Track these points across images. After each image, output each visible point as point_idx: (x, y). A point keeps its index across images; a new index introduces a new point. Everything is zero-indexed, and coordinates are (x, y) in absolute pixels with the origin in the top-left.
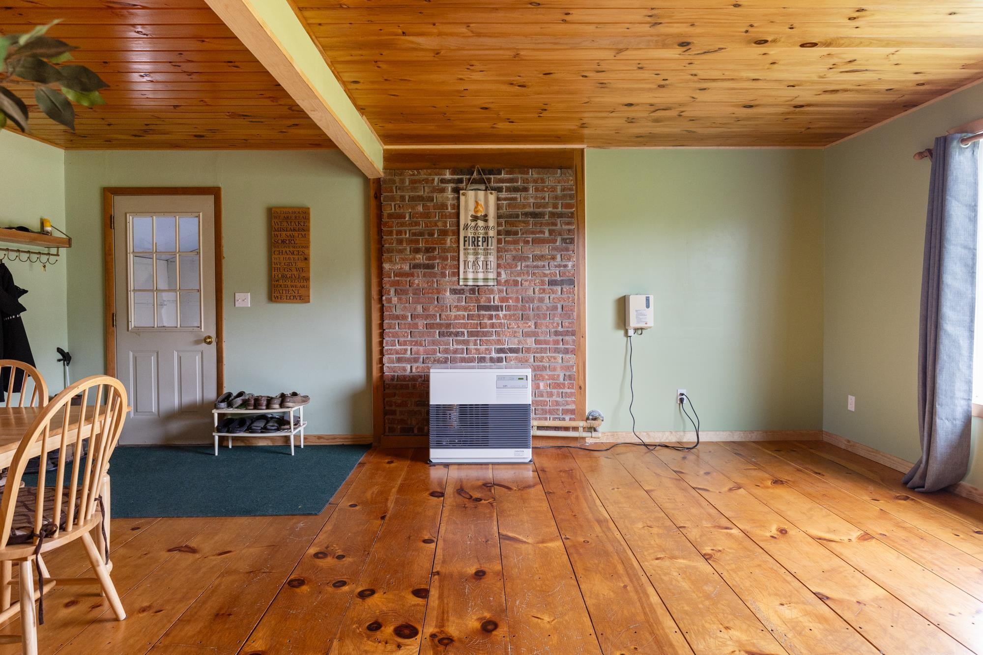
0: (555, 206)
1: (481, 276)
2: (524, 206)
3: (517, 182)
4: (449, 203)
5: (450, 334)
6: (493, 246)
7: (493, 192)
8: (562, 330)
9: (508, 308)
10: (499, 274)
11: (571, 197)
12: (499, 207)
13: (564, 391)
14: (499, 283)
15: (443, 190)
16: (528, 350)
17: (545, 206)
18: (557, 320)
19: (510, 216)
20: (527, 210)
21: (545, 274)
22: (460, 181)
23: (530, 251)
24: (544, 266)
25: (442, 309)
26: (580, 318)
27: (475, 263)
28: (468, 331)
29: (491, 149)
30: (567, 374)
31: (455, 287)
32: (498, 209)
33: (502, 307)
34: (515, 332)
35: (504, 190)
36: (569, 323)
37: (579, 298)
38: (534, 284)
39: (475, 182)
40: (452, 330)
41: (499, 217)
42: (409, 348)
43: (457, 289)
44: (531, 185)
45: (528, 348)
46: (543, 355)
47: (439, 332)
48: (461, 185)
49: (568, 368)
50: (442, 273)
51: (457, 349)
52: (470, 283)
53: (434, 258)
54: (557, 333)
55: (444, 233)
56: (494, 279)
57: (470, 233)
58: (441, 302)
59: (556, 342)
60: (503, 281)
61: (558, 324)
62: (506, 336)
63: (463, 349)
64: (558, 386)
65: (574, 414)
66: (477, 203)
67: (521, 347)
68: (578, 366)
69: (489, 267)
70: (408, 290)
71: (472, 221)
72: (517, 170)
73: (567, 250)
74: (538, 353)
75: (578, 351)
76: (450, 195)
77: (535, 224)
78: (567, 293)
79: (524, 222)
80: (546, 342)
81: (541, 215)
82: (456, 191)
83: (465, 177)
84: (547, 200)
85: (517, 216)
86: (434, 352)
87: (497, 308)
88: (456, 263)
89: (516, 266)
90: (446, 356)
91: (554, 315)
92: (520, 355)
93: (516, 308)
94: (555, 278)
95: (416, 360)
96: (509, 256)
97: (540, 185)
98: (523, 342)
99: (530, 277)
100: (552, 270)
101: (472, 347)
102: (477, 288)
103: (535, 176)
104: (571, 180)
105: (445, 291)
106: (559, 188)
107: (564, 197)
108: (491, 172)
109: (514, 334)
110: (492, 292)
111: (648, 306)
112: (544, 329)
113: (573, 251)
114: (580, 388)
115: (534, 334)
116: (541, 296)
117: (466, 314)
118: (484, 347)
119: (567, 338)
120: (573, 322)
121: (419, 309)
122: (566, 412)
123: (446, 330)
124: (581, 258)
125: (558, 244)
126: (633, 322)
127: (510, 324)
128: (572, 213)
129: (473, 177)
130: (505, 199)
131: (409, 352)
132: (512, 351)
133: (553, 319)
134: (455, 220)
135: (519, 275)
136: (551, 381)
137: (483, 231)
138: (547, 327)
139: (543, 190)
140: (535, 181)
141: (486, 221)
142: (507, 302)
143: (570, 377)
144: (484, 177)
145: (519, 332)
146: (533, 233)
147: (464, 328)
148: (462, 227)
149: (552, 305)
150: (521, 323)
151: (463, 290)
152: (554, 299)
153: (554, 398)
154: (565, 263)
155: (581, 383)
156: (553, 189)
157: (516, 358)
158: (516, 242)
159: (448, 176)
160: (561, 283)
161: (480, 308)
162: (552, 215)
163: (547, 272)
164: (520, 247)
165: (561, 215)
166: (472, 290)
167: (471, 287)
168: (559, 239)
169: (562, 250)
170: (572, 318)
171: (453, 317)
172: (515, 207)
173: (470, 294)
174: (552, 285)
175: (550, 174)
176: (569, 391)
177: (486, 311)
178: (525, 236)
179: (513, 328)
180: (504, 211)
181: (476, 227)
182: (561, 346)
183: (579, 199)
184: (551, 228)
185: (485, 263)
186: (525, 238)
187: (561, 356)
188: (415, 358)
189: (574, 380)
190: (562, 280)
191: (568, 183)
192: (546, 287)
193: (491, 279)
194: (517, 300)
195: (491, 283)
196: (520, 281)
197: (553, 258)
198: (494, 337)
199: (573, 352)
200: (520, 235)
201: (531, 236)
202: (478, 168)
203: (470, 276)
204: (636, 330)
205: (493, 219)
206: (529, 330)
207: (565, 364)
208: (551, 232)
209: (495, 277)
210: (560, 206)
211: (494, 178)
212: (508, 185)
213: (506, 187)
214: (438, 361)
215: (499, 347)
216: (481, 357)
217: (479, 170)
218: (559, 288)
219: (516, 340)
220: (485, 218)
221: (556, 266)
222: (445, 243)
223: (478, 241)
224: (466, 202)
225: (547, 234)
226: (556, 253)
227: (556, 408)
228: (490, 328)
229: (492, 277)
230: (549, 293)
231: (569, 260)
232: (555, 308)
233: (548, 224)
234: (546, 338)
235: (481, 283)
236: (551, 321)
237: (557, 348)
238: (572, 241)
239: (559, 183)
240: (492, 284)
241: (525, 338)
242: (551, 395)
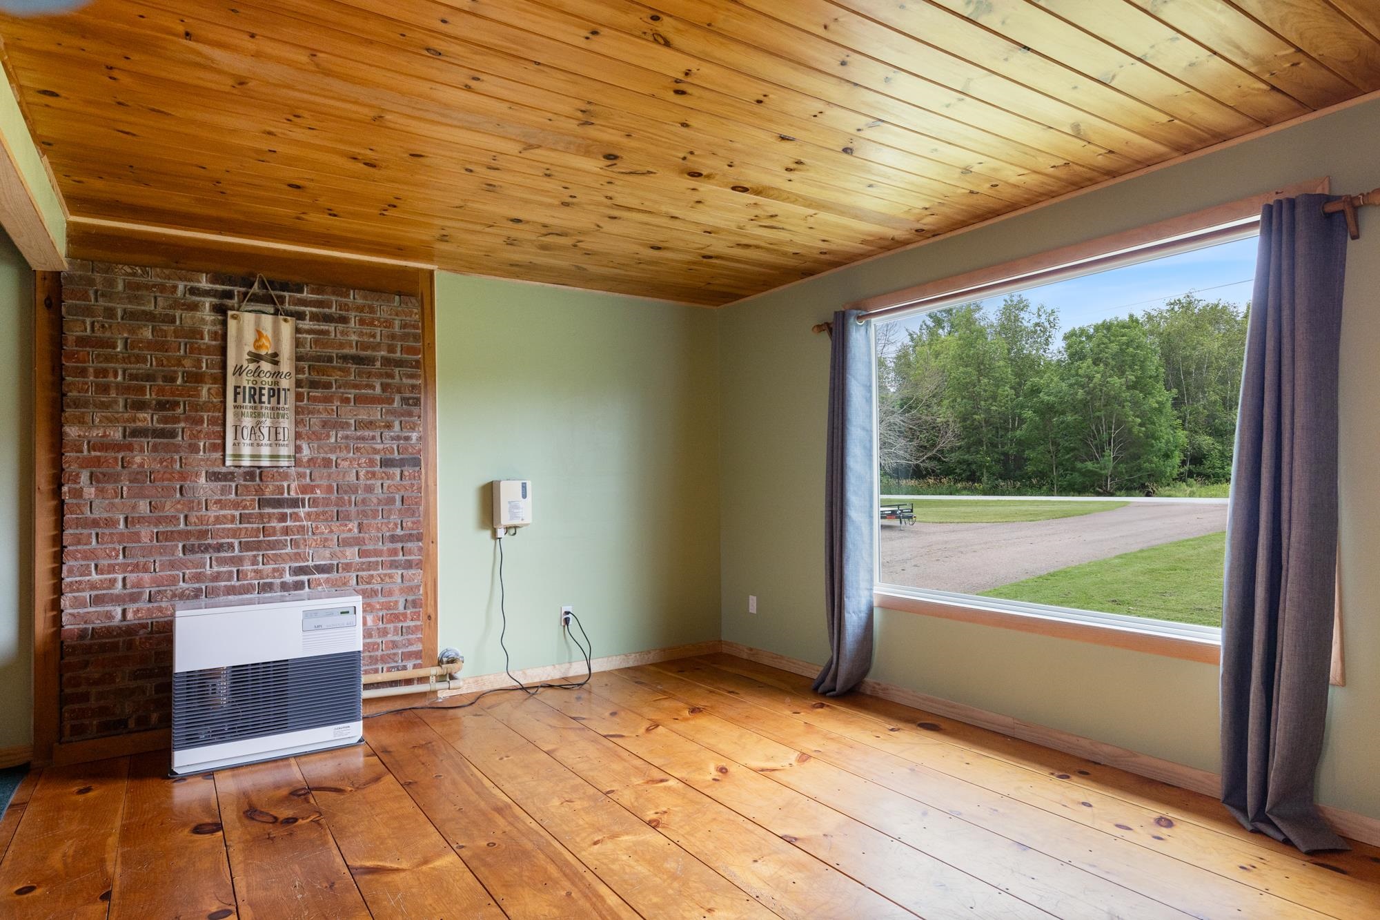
0: (391, 349)
1: (266, 451)
2: (341, 345)
3: (330, 307)
4: (206, 329)
5: (207, 548)
6: (288, 403)
7: (289, 318)
8: (402, 533)
9: (314, 502)
10: (298, 449)
11: (416, 338)
12: (298, 343)
13: (405, 624)
14: (298, 462)
15: (194, 307)
16: (347, 568)
17: (376, 347)
18: (395, 518)
19: (318, 359)
20: (346, 351)
21: (375, 449)
22: (229, 295)
23: (351, 414)
24: (373, 438)
25: (191, 505)
26: (429, 515)
27: (256, 429)
28: (240, 542)
29: (285, 251)
30: (410, 598)
31: (217, 469)
32: (297, 347)
33: (303, 500)
34: (326, 540)
35: (308, 317)
36: (413, 523)
37: (427, 486)
38: (358, 464)
39: (255, 299)
40: (210, 541)
41: (299, 358)
42: (120, 577)
43: (219, 473)
44: (353, 314)
45: (347, 564)
46: (372, 572)
47: (184, 547)
48: (229, 302)
49: (411, 590)
50: (190, 445)
51: (218, 573)
52: (246, 462)
53: (176, 420)
54: (393, 539)
55: (196, 378)
56: (289, 457)
57: (247, 382)
58: (189, 495)
59: (394, 552)
60: (305, 460)
61: (396, 524)
62: (310, 547)
63: (231, 572)
64: (396, 618)
65: (421, 658)
66: (259, 334)
67: (335, 563)
68: (426, 585)
69: (281, 436)
70: (119, 475)
71: (251, 361)
72: (329, 289)
73: (410, 414)
74: (363, 570)
75: (426, 563)
76: (207, 315)
77: (360, 374)
78: (410, 479)
79: (340, 369)
80: (377, 553)
81: (370, 361)
82: (221, 310)
83: (236, 289)
84: (378, 339)
85: (330, 359)
86: (174, 581)
87: (295, 503)
88: (219, 429)
89: (328, 436)
90: (197, 585)
91: (390, 511)
92: (334, 575)
93: (327, 502)
94: (392, 457)
95: (134, 598)
96: (315, 420)
97: (366, 315)
98: (339, 555)
99: (351, 454)
100: (386, 444)
101: (247, 567)
102: (258, 471)
103: (360, 301)
104: (416, 314)
105: (197, 475)
106: (397, 323)
107: (405, 337)
108: (285, 287)
109: (324, 543)
110: (285, 476)
111: (524, 496)
112: (373, 533)
113: (419, 417)
114: (429, 617)
115: (357, 542)
116: (368, 482)
117: (237, 513)
118: (270, 567)
119: (409, 545)
120: (419, 522)
121: (143, 507)
122: (407, 656)
123: (197, 542)
124: (430, 427)
125: (395, 405)
126: (505, 519)
127: (317, 528)
128: (417, 362)
129: (251, 291)
130: (309, 332)
131: (120, 584)
132: (321, 569)
133: (388, 517)
134: (217, 358)
135: (333, 450)
136: (384, 612)
137: (270, 380)
138: (378, 529)
139: (371, 324)
140: (360, 309)
141: (276, 363)
142: (312, 493)
143: (415, 604)
144: (272, 293)
145: (332, 540)
146: (356, 387)
147: (234, 537)
148: (230, 370)
149: (386, 496)
150: (335, 525)
151: (232, 473)
152: (389, 487)
153: (390, 637)
154: (406, 434)
155: (430, 611)
156: (388, 324)
157: (327, 581)
158: (327, 400)
159: (204, 283)
160: (401, 463)
161: (262, 503)
162: (387, 362)
163: (380, 447)
164: (335, 408)
165: (400, 363)
166: (250, 474)
167: (248, 469)
168: (397, 398)
169: (402, 415)
170: (417, 515)
171: (212, 519)
172: (325, 345)
173: (245, 480)
174: (386, 466)
175: (383, 301)
176: (412, 624)
177: (274, 508)
178: (342, 390)
179: (323, 533)
180: (306, 349)
181: (257, 372)
182: (400, 557)
183: (427, 342)
184: (384, 380)
185: (273, 430)
186: (343, 393)
187: (400, 572)
188: (131, 594)
189: (421, 607)
190: (402, 459)
191: (411, 316)
192: (377, 469)
193: (284, 456)
194: (329, 489)
195: (284, 463)
196: (334, 459)
197: (389, 426)
198: (289, 550)
199: (419, 565)
200: (334, 389)
201: (353, 391)
202: (260, 277)
203: (246, 450)
204: (507, 529)
205: (288, 362)
206: (349, 535)
207: (407, 584)
208: (385, 387)
209: (292, 453)
210: (399, 349)
211: (290, 296)
212: (314, 309)
213: (311, 313)
214: (182, 596)
215: (297, 565)
216: (265, 584)
217: (263, 281)
218: (397, 471)
219: (327, 553)
220: (274, 359)
221: (393, 439)
222: (198, 396)
223: (261, 395)
224: (240, 330)
225: (378, 390)
226: (392, 418)
227: (392, 651)
228: (282, 534)
229: (286, 454)
230: (382, 478)
231: (413, 429)
232: (392, 501)
233: (380, 375)
234: (376, 547)
235: (265, 463)
236: (386, 521)
237: (395, 561)
238: (417, 402)
239: (397, 315)
240: (286, 464)
241: (342, 549)
242: (384, 633)
